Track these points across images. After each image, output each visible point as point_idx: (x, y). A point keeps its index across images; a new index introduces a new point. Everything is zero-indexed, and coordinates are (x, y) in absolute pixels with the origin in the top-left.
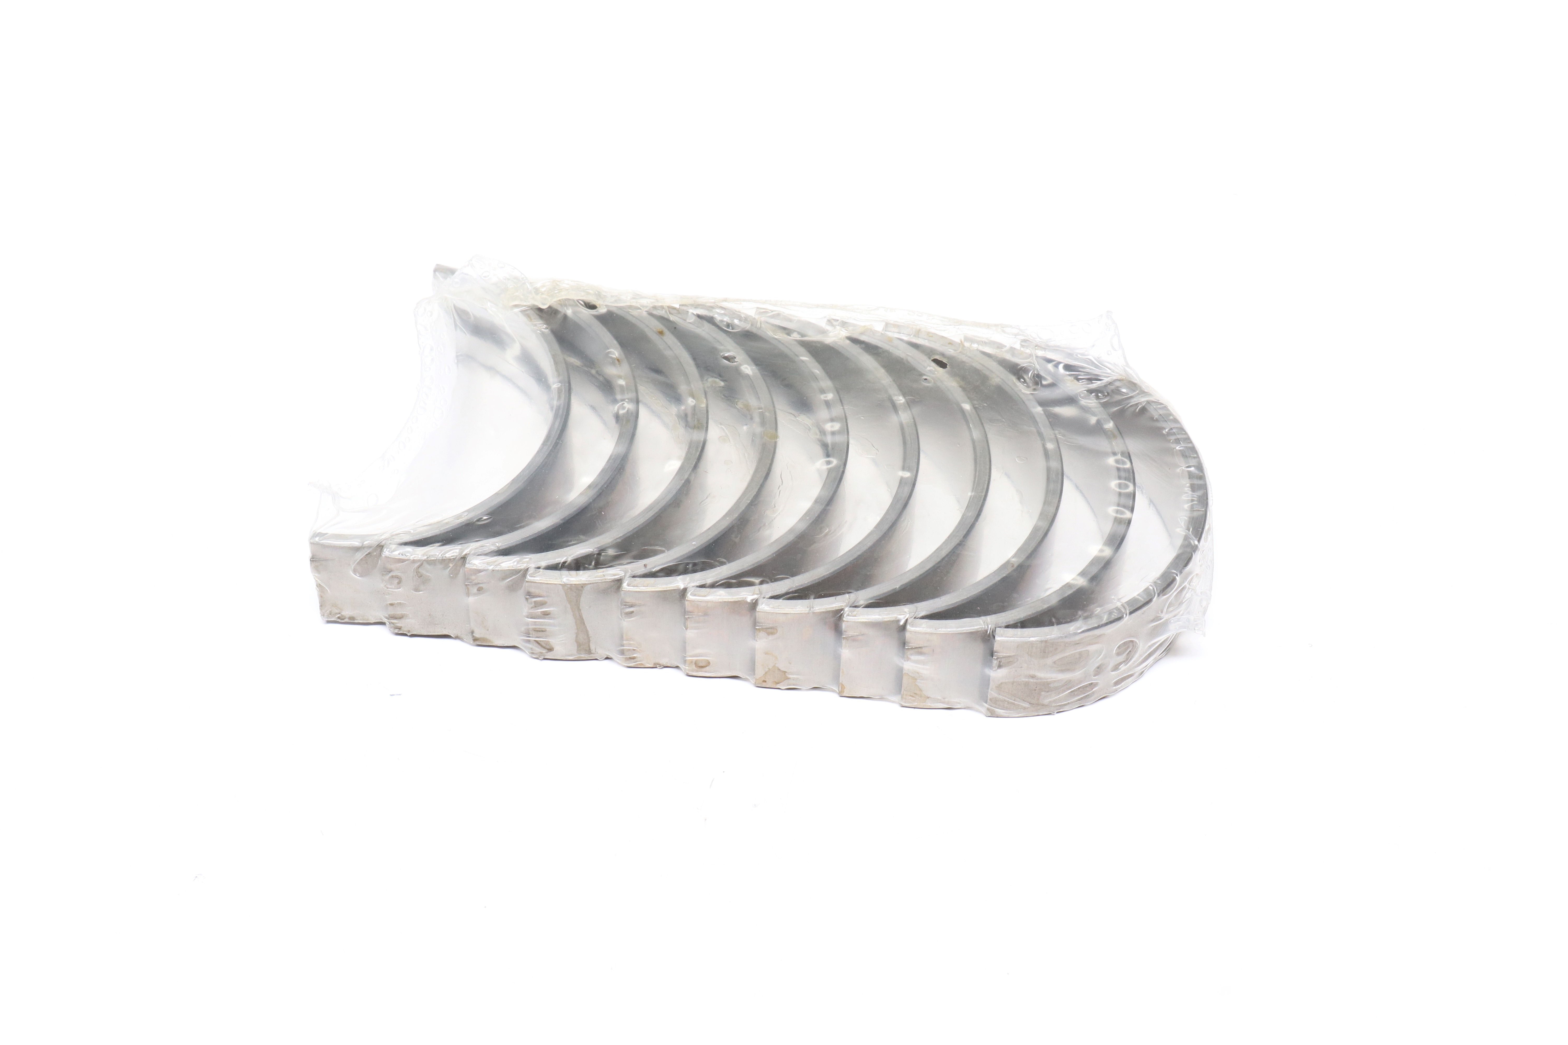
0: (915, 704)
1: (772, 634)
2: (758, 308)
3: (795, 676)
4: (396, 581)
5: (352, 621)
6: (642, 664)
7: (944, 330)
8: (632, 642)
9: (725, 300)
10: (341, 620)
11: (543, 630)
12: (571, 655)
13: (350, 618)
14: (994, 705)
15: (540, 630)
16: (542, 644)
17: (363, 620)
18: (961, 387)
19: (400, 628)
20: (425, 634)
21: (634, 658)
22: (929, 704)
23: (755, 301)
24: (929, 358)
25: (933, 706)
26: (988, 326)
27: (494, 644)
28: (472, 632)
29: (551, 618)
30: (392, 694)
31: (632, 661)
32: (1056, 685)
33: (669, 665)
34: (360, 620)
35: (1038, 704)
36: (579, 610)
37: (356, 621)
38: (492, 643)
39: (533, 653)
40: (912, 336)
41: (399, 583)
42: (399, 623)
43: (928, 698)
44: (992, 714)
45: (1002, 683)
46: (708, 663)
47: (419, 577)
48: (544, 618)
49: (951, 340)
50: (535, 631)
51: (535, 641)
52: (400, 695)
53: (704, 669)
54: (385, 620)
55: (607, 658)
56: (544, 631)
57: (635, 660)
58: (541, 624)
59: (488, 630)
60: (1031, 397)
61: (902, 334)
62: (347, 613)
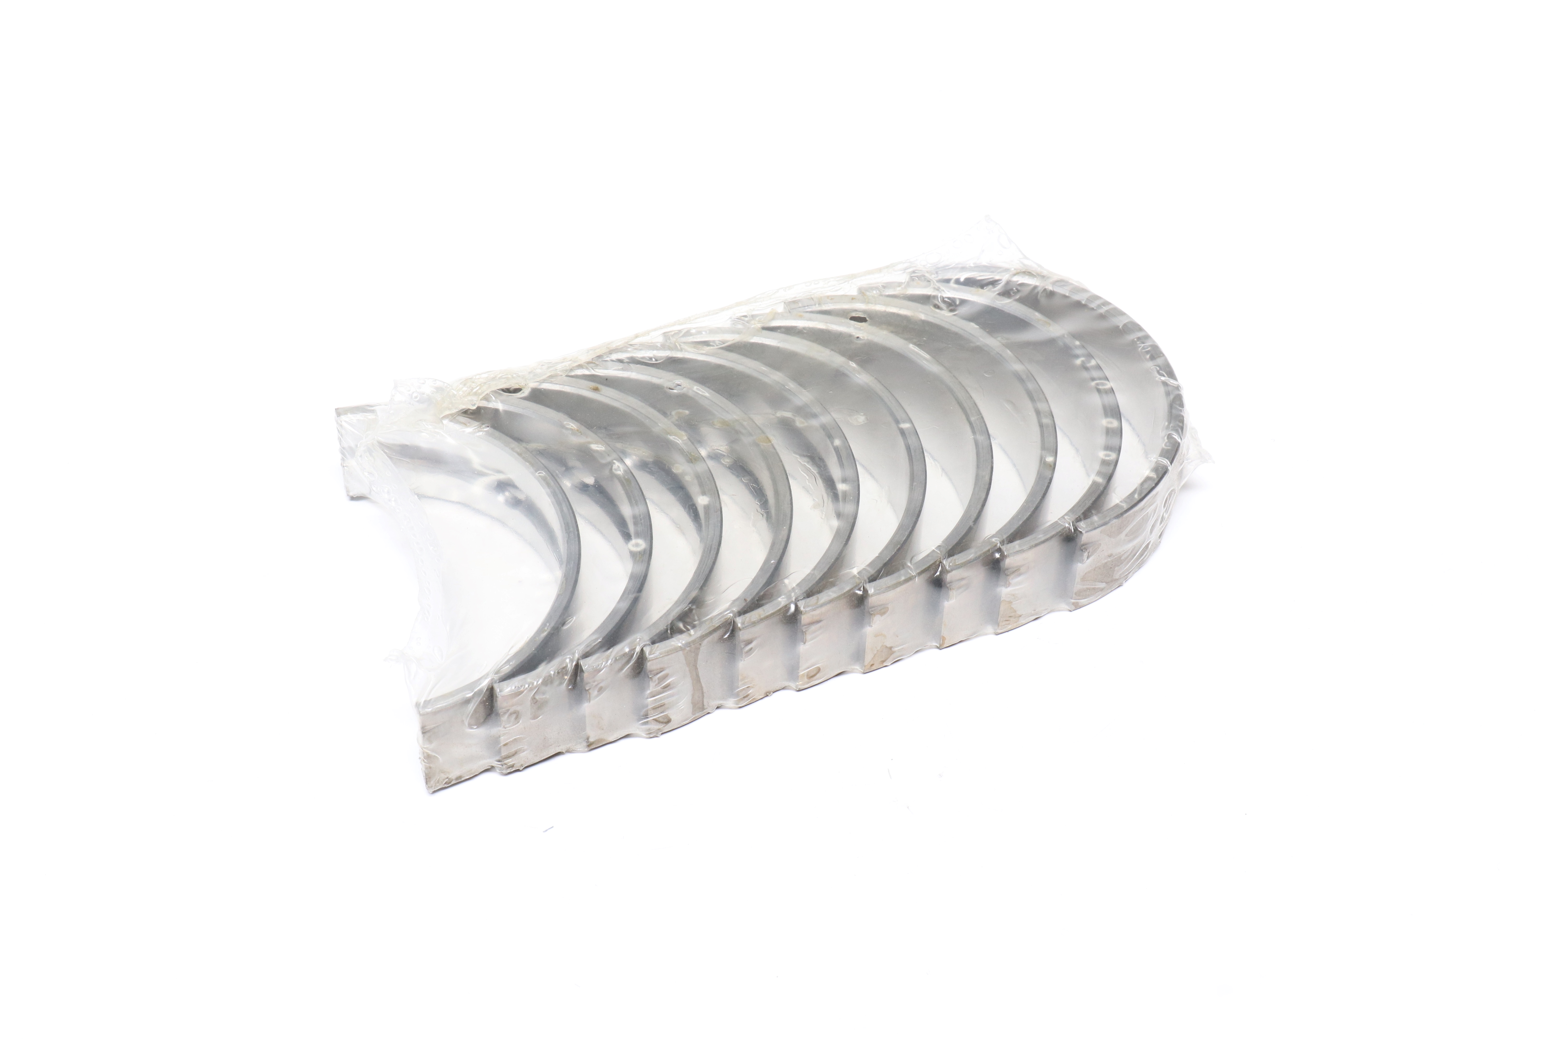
0: (1009, 627)
1: (884, 613)
2: (664, 333)
3: (900, 648)
4: (514, 716)
5: (460, 781)
6: (754, 699)
7: (840, 289)
8: (746, 681)
9: (637, 336)
10: (450, 784)
11: (662, 704)
12: (687, 720)
13: (457, 779)
14: (1079, 598)
15: (660, 705)
16: (661, 720)
17: (472, 774)
18: (892, 332)
19: (512, 766)
20: (538, 761)
21: (747, 696)
22: (1022, 621)
23: (661, 328)
24: (847, 318)
25: (1024, 622)
26: (880, 270)
27: (608, 742)
28: (588, 739)
29: (671, 689)
30: (544, 830)
31: (746, 699)
32: (1126, 556)
33: (778, 689)
34: (467, 776)
35: (1112, 581)
36: (696, 669)
37: (463, 779)
38: (604, 740)
39: (650, 733)
40: (817, 305)
41: (517, 718)
42: (510, 761)
43: (1020, 616)
44: (1077, 607)
45: (1086, 573)
46: (819, 670)
47: (534, 704)
48: (666, 691)
49: (852, 295)
50: (653, 709)
51: (653, 719)
52: (552, 827)
53: (815, 678)
54: (495, 764)
55: (718, 708)
56: (663, 706)
57: (749, 697)
58: (661, 699)
59: (603, 729)
60: (955, 318)
61: (806, 307)
62: (453, 775)
